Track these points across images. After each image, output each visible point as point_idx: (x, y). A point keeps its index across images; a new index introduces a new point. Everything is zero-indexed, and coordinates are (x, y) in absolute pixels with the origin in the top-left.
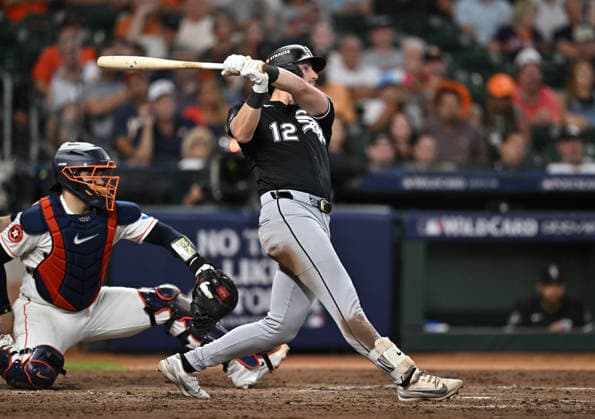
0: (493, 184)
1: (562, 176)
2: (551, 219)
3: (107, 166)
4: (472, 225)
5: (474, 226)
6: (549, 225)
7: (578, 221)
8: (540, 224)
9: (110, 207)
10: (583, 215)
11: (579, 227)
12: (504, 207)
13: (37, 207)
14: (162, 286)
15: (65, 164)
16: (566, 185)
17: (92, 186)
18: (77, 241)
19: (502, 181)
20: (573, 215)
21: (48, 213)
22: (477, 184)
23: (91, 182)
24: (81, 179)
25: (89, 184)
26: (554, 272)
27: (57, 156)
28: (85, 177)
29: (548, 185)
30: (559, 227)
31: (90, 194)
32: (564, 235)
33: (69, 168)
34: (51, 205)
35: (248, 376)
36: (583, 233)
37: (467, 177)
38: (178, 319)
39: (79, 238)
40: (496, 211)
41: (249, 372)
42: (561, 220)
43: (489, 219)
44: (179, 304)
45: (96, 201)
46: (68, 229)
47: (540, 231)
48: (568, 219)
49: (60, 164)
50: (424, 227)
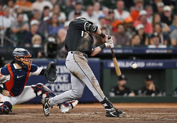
0: (131, 51)
1: (152, 49)
2: (148, 62)
3: (29, 56)
4: (124, 64)
5: (125, 64)
6: (148, 63)
7: (157, 63)
8: (145, 63)
9: (29, 69)
10: (159, 61)
11: (157, 64)
12: (134, 58)
13: (6, 67)
14: (38, 84)
15: (16, 55)
16: (153, 51)
17: (24, 62)
18: (18, 77)
19: (134, 50)
20: (156, 61)
21: (9, 69)
22: (126, 51)
23: (23, 61)
24: (21, 60)
25: (23, 62)
26: (150, 77)
27: (13, 53)
28: (22, 59)
29: (148, 51)
30: (151, 64)
31: (23, 64)
32: (153, 67)
33: (17, 56)
34: (10, 66)
35: (66, 109)
36: (159, 66)
37: (123, 49)
38: (44, 93)
39: (19, 76)
40: (132, 60)
41: (66, 108)
42: (152, 62)
43: (130, 62)
44: (44, 89)
45: (25, 67)
46: (15, 74)
47: (145, 66)
48: (154, 62)
49: (14, 55)
50: (110, 64)
